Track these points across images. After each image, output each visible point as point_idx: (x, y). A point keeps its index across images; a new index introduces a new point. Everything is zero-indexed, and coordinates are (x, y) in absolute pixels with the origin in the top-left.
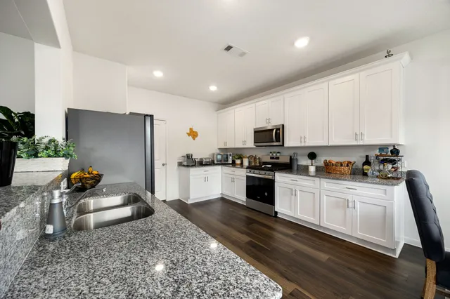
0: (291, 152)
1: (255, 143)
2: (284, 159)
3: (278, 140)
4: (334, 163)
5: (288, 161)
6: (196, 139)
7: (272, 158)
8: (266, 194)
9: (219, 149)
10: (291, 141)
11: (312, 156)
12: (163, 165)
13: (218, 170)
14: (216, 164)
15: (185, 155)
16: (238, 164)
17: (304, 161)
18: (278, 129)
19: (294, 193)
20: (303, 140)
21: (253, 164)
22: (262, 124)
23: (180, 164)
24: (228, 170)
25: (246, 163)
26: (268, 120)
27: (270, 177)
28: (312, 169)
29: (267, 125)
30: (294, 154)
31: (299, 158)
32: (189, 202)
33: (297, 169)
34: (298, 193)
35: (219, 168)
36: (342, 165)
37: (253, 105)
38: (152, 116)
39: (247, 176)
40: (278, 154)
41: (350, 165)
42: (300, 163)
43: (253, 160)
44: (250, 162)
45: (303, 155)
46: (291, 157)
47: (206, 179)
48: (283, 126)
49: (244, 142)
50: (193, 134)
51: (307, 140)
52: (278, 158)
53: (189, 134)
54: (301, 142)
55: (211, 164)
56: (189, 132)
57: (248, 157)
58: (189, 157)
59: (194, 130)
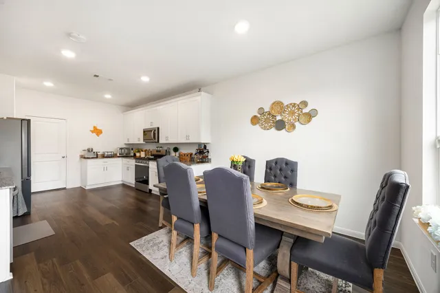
0: (165, 147)
1: (144, 140)
7: (157, 151)
9: (125, 144)
12: (63, 157)
14: (119, 157)
15: (86, 149)
16: (137, 156)
18: (155, 130)
22: (148, 126)
23: (83, 157)
24: (125, 160)
25: (143, 155)
26: (152, 124)
30: (168, 148)
32: (87, 188)
35: (120, 159)
38: (29, 121)
39: (136, 165)
44: (146, 155)
47: (105, 169)
48: (158, 128)
50: (97, 132)
52: (160, 151)
53: (92, 132)
55: (113, 156)
56: (92, 129)
57: (146, 151)
58: (90, 150)
59: (98, 128)
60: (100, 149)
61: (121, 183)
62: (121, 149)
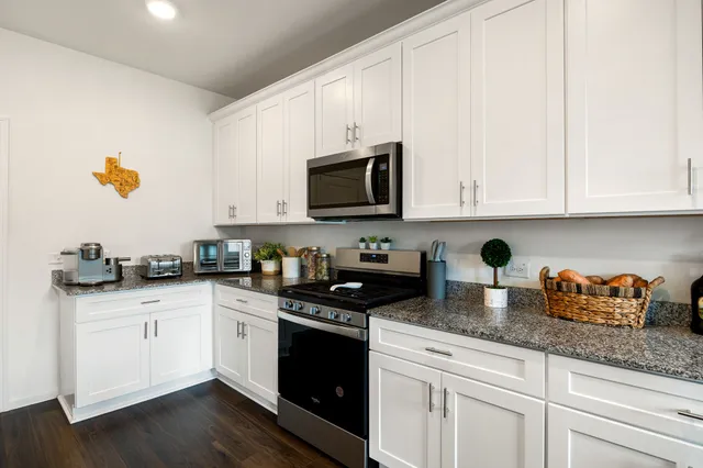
0: (425, 240)
1: (311, 207)
2: (403, 262)
3: (381, 195)
4: (584, 283)
5: (415, 268)
6: (131, 195)
7: (365, 257)
8: (340, 392)
9: (219, 227)
10: (424, 199)
11: (496, 254)
13: (202, 295)
14: (200, 276)
15: (75, 246)
16: (268, 276)
17: (468, 270)
18: (381, 159)
19: (437, 400)
20: (467, 196)
21: (311, 276)
22: (333, 146)
23: (59, 279)
24: (229, 295)
25: (291, 272)
26: (353, 132)
27: (353, 332)
28: (496, 300)
29: (349, 148)
30: (436, 245)
31: (451, 259)
33: (446, 297)
34: (455, 404)
35: (206, 286)
36: (615, 293)
37: (308, 86)
39: (282, 322)
40: (385, 246)
41: (648, 295)
42: (453, 276)
43: (309, 263)
44: (302, 269)
45: (464, 250)
46: (424, 255)
47: (150, 330)
48: (399, 146)
49: (282, 207)
50: (120, 179)
51: (483, 196)
52: (383, 259)
53: (103, 179)
54: (462, 203)
55: (180, 273)
56: (102, 169)
57: (299, 254)
58: (89, 253)
59: (125, 164)
60: (130, 247)
61: (210, 377)
62: (206, 244)
